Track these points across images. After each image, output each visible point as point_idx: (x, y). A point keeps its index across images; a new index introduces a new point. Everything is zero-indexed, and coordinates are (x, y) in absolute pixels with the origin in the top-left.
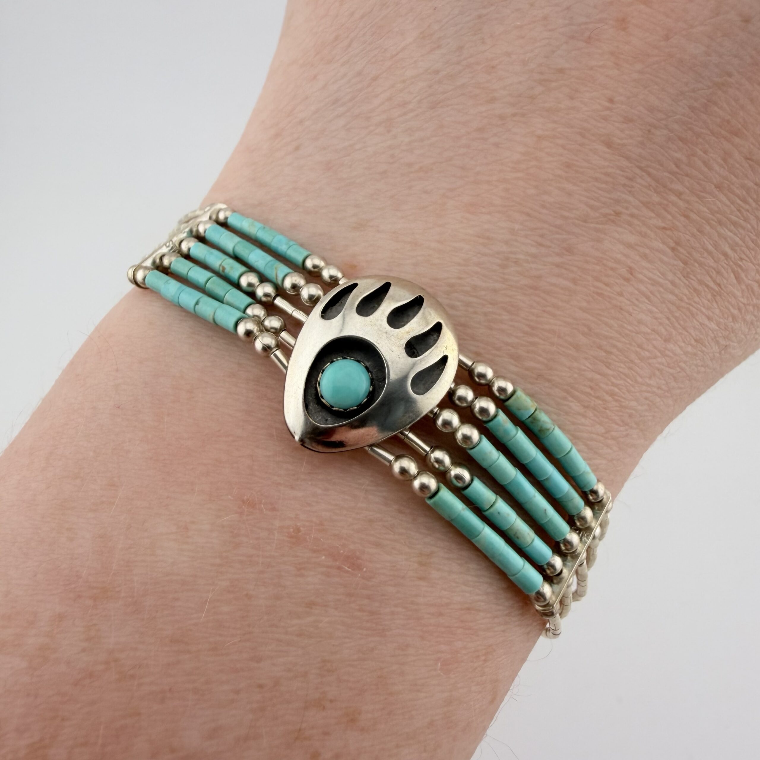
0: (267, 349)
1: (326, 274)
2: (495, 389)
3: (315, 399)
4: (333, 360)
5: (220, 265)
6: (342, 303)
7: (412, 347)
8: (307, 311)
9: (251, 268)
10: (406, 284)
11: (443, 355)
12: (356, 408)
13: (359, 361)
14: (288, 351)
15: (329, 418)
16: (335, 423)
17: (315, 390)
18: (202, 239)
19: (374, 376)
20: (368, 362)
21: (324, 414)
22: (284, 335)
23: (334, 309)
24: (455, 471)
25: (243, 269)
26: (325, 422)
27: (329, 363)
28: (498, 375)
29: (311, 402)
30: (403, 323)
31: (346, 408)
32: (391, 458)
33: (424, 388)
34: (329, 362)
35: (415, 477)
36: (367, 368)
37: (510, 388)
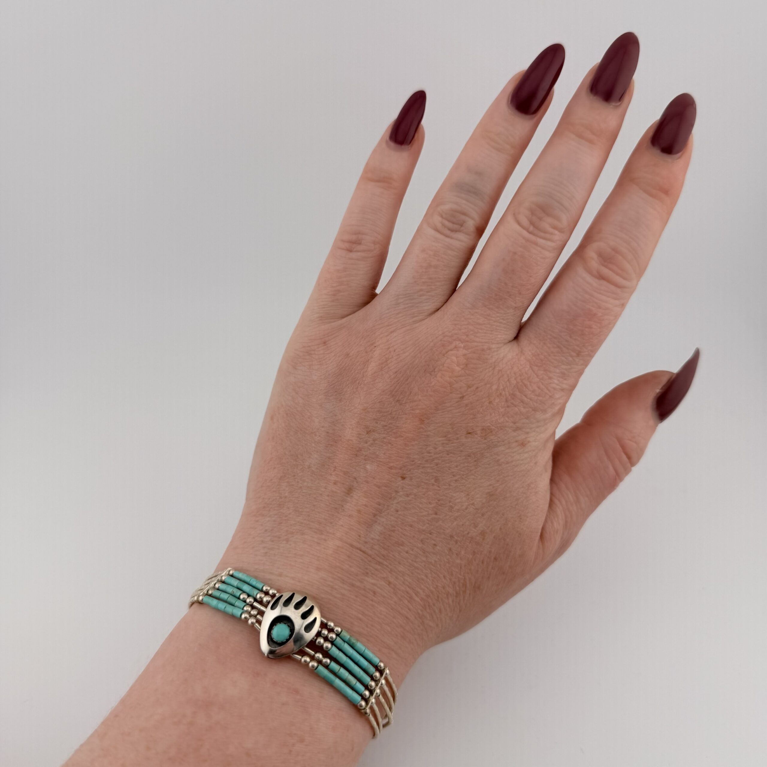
0: (252, 623)
1: (271, 592)
2: (335, 630)
4: (277, 624)
5: (232, 591)
6: (278, 603)
7: (303, 616)
8: (266, 607)
9: (244, 592)
10: (300, 593)
11: (315, 617)
12: (285, 641)
13: (285, 624)
14: (259, 622)
15: (277, 646)
16: (279, 647)
17: (271, 637)
18: (223, 582)
19: (291, 628)
20: (288, 624)
21: (275, 644)
22: (258, 617)
23: (275, 605)
24: (324, 660)
25: (241, 592)
26: (275, 647)
28: (335, 625)
30: (299, 608)
31: (282, 641)
32: (300, 657)
33: (309, 630)
34: (275, 625)
35: (309, 662)
36: (289, 626)
37: (340, 630)
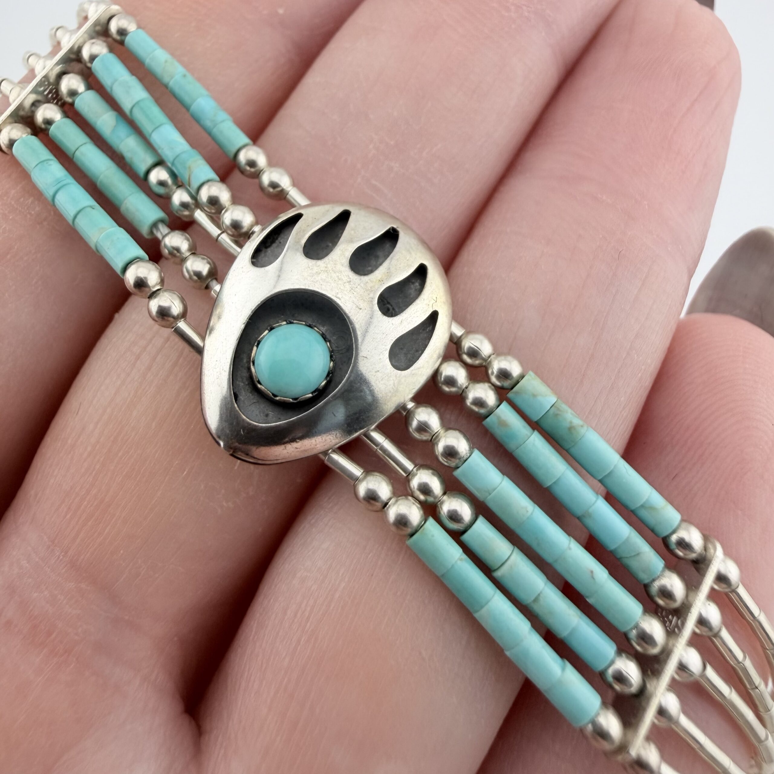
3: (248, 384)
4: (273, 326)
6: (280, 243)
7: (385, 301)
10: (372, 210)
11: (432, 311)
12: (311, 395)
13: (310, 326)
15: (270, 411)
16: (280, 420)
17: (248, 372)
19: (334, 346)
20: (323, 326)
21: (264, 406)
23: (269, 252)
24: (449, 504)
26: (265, 418)
27: (267, 332)
29: (243, 389)
30: (370, 268)
31: (297, 397)
33: (407, 359)
34: (267, 329)
36: (323, 335)
37: (515, 369)
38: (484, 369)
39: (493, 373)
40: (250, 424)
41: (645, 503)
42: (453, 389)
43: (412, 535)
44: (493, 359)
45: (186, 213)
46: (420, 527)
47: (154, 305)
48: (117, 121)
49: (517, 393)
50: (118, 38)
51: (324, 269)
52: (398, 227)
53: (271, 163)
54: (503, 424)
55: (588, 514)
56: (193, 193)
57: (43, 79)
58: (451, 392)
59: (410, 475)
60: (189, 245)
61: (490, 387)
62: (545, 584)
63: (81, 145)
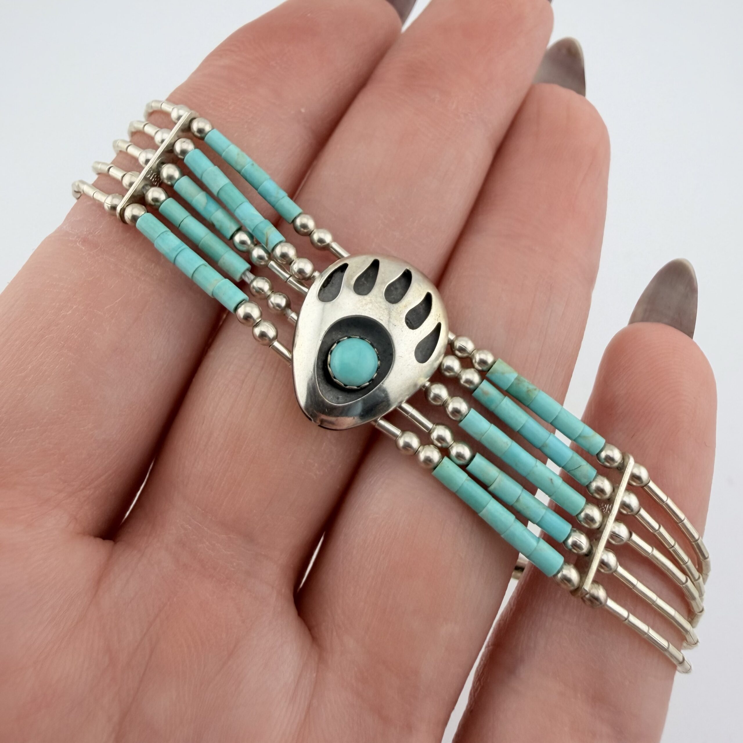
3: (326, 379)
11: (438, 323)
12: (368, 384)
13: (364, 339)
15: (341, 396)
19: (380, 351)
20: (371, 338)
21: (335, 393)
24: (457, 448)
26: (336, 400)
27: (336, 344)
29: (320, 383)
31: (359, 385)
32: (398, 432)
37: (490, 359)
38: (469, 360)
39: (476, 362)
40: (332, 405)
41: (580, 434)
42: (452, 374)
43: (435, 468)
44: (475, 353)
45: (263, 263)
46: (439, 462)
47: (257, 331)
48: (207, 200)
49: (492, 373)
50: (198, 135)
51: (369, 301)
52: (410, 269)
53: (318, 226)
54: (485, 393)
55: (545, 445)
56: (270, 251)
57: (150, 169)
58: (451, 376)
59: (430, 432)
60: (270, 286)
61: (475, 371)
62: (522, 491)
63: (185, 218)
